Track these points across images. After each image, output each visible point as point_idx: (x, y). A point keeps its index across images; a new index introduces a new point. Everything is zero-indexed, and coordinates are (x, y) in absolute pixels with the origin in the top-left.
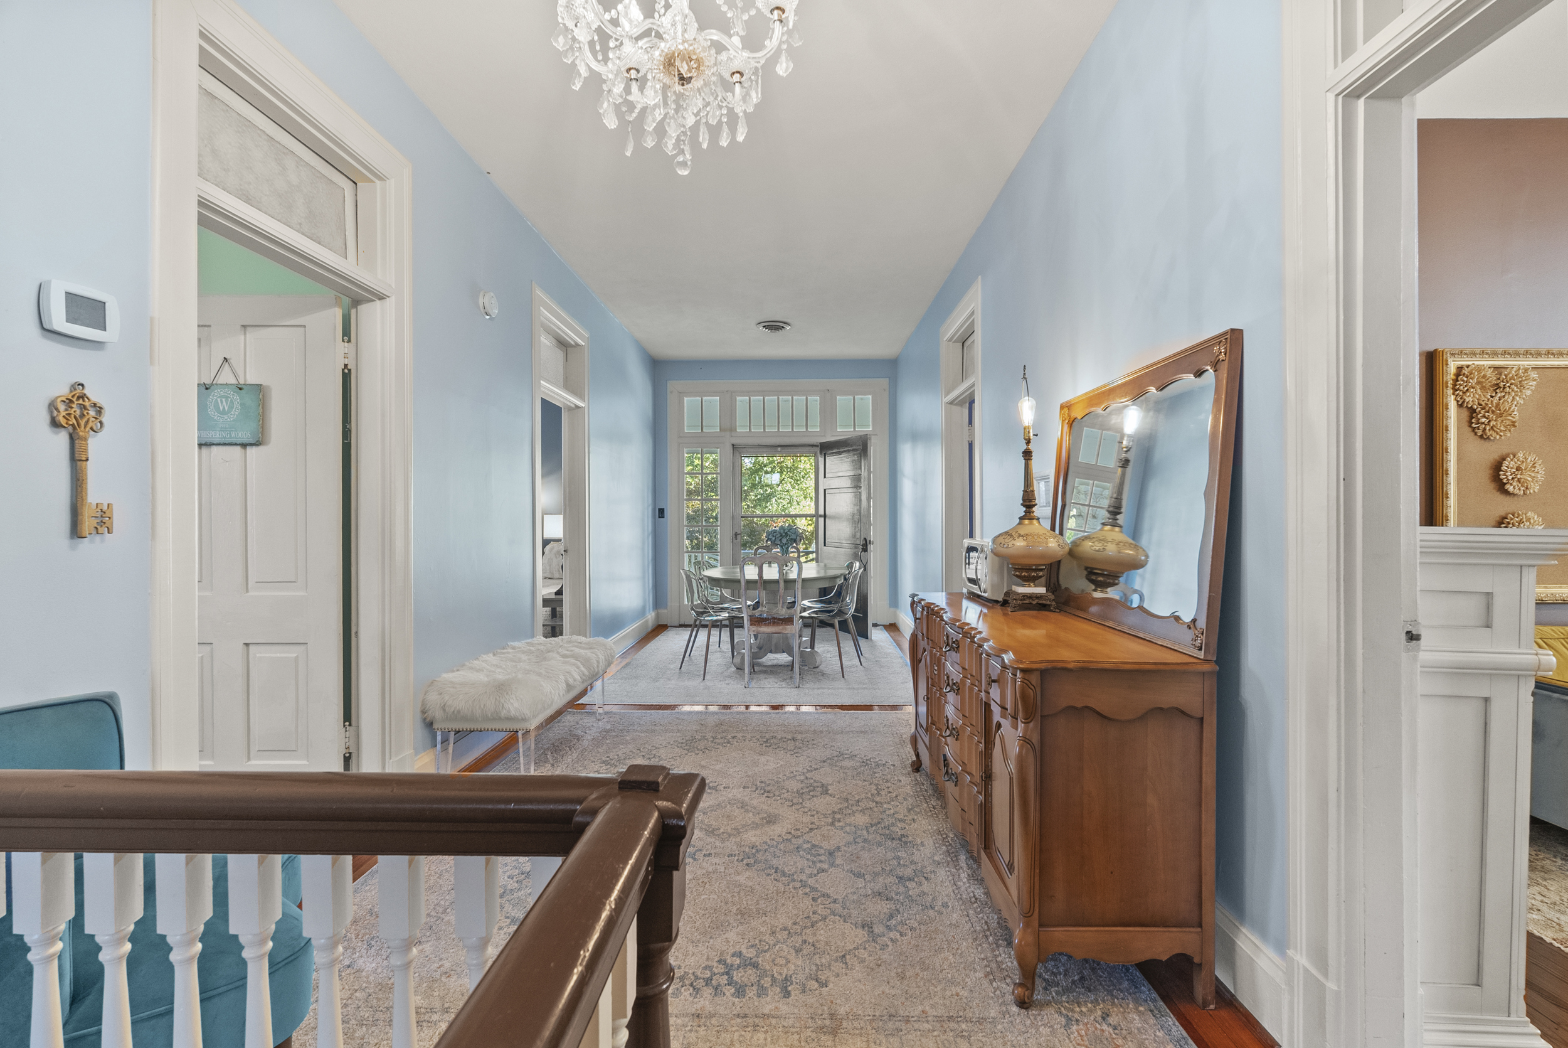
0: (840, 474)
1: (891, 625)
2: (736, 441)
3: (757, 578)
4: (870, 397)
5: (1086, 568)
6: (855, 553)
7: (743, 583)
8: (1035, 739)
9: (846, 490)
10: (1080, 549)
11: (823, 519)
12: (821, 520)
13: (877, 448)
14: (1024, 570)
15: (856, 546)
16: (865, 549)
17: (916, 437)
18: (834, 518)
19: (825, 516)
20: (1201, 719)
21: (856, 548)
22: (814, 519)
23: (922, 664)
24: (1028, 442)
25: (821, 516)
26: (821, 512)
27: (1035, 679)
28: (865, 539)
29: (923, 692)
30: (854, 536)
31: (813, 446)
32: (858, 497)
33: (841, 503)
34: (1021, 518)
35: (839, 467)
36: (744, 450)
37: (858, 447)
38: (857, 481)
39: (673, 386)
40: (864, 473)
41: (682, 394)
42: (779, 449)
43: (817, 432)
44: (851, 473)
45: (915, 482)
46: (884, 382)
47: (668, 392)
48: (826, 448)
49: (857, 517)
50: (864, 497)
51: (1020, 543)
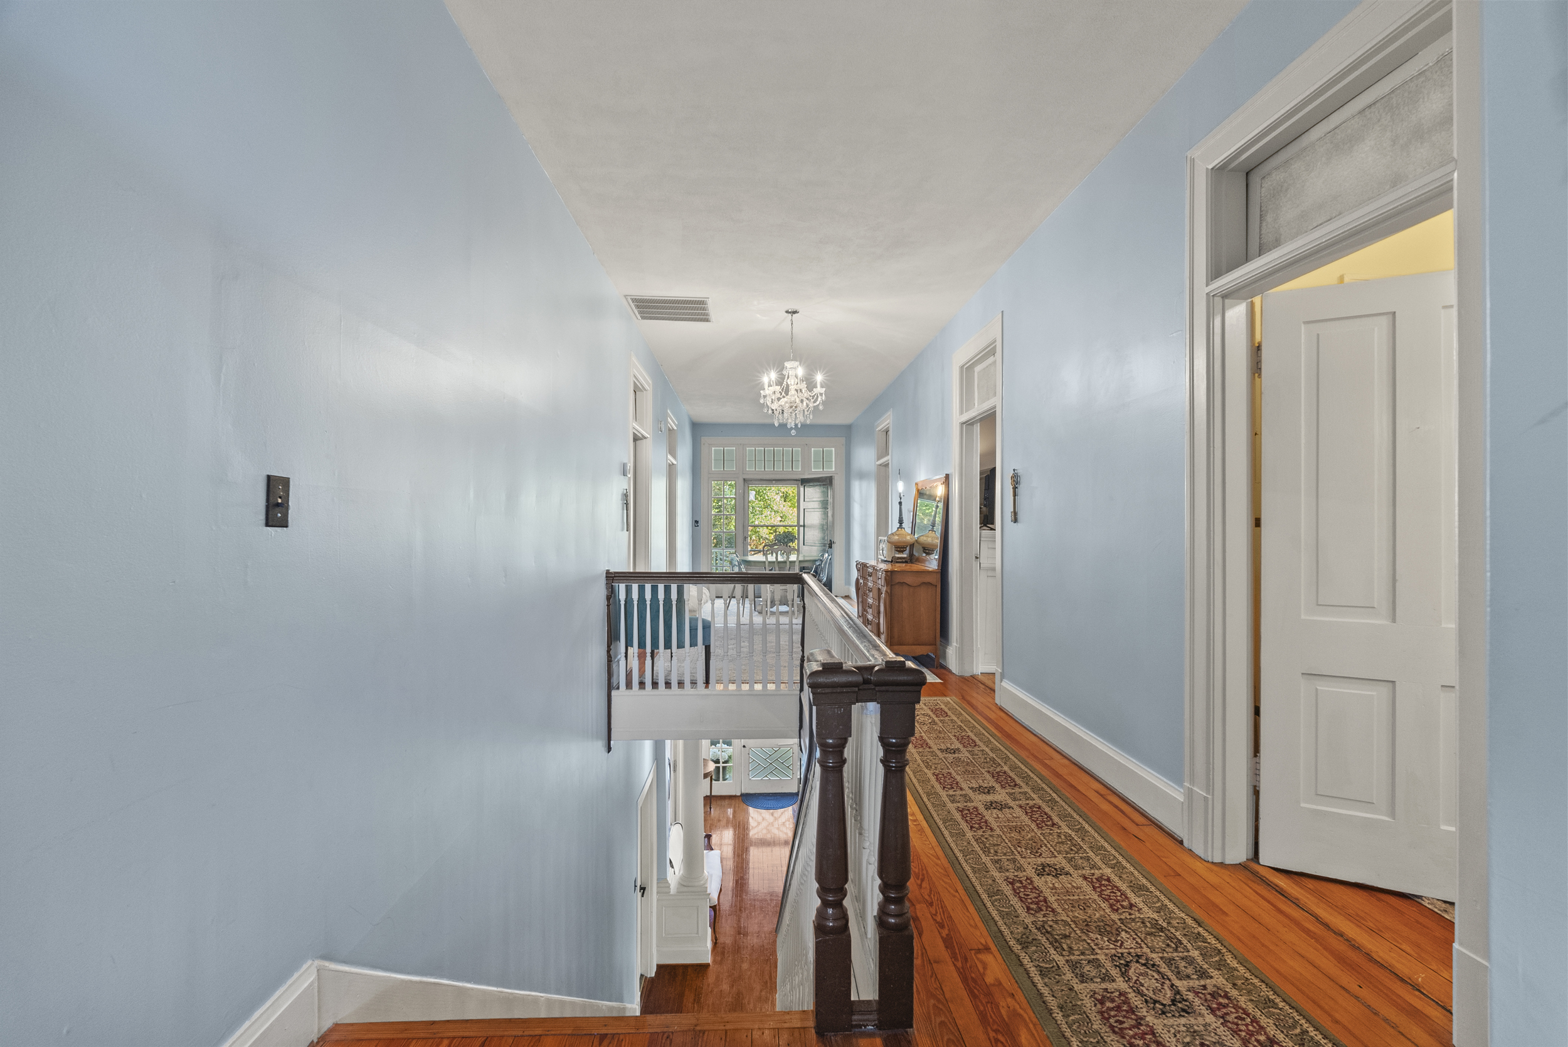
0: (815, 500)
1: (846, 596)
2: (746, 477)
3: (775, 560)
4: (833, 449)
5: (923, 547)
6: (824, 549)
7: (767, 563)
8: (889, 591)
9: (816, 510)
10: (919, 540)
11: (802, 528)
12: (802, 529)
13: (839, 482)
14: (900, 548)
15: (824, 545)
16: (830, 547)
17: (862, 476)
18: (808, 527)
19: (804, 526)
20: (936, 586)
21: (824, 546)
22: (797, 528)
23: (860, 591)
24: (901, 499)
25: (801, 526)
26: (802, 523)
27: (889, 574)
28: (831, 540)
29: (860, 600)
30: (823, 539)
31: (796, 480)
32: (826, 514)
33: (814, 518)
34: (898, 528)
35: (813, 494)
36: (751, 482)
37: (826, 482)
38: (824, 505)
39: (705, 440)
40: (830, 500)
41: (711, 445)
42: (774, 482)
43: (799, 471)
44: (822, 499)
45: (861, 506)
46: (843, 440)
47: (702, 444)
48: (805, 482)
49: (825, 527)
50: (830, 514)
51: (896, 537)
